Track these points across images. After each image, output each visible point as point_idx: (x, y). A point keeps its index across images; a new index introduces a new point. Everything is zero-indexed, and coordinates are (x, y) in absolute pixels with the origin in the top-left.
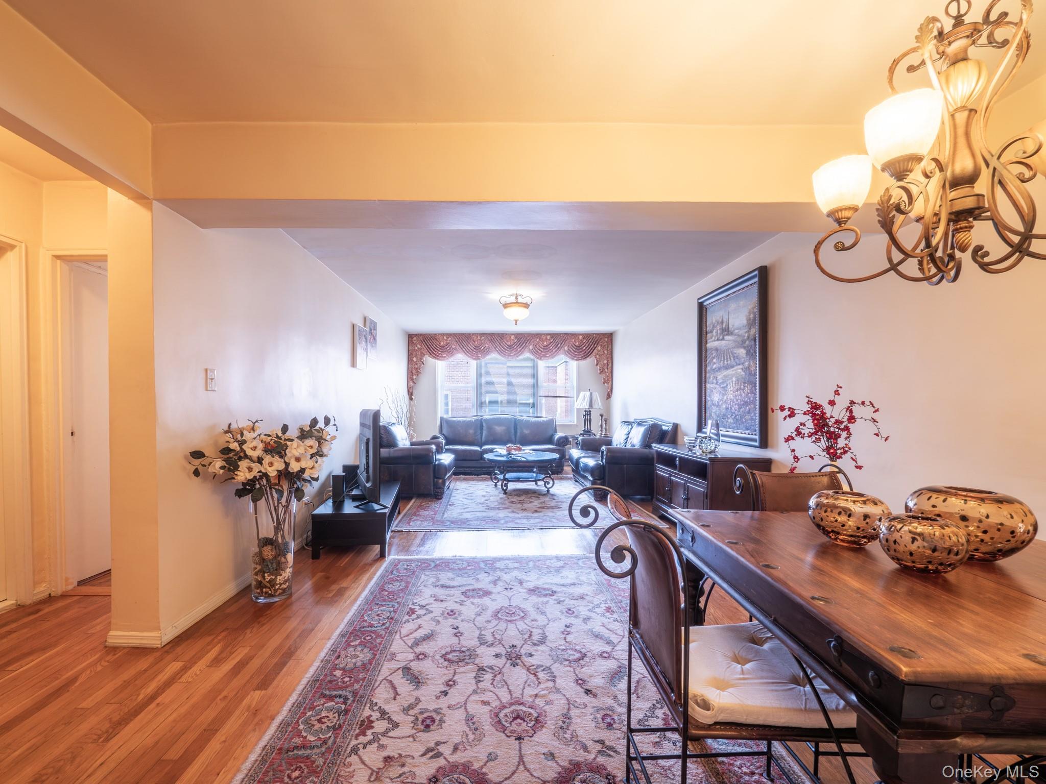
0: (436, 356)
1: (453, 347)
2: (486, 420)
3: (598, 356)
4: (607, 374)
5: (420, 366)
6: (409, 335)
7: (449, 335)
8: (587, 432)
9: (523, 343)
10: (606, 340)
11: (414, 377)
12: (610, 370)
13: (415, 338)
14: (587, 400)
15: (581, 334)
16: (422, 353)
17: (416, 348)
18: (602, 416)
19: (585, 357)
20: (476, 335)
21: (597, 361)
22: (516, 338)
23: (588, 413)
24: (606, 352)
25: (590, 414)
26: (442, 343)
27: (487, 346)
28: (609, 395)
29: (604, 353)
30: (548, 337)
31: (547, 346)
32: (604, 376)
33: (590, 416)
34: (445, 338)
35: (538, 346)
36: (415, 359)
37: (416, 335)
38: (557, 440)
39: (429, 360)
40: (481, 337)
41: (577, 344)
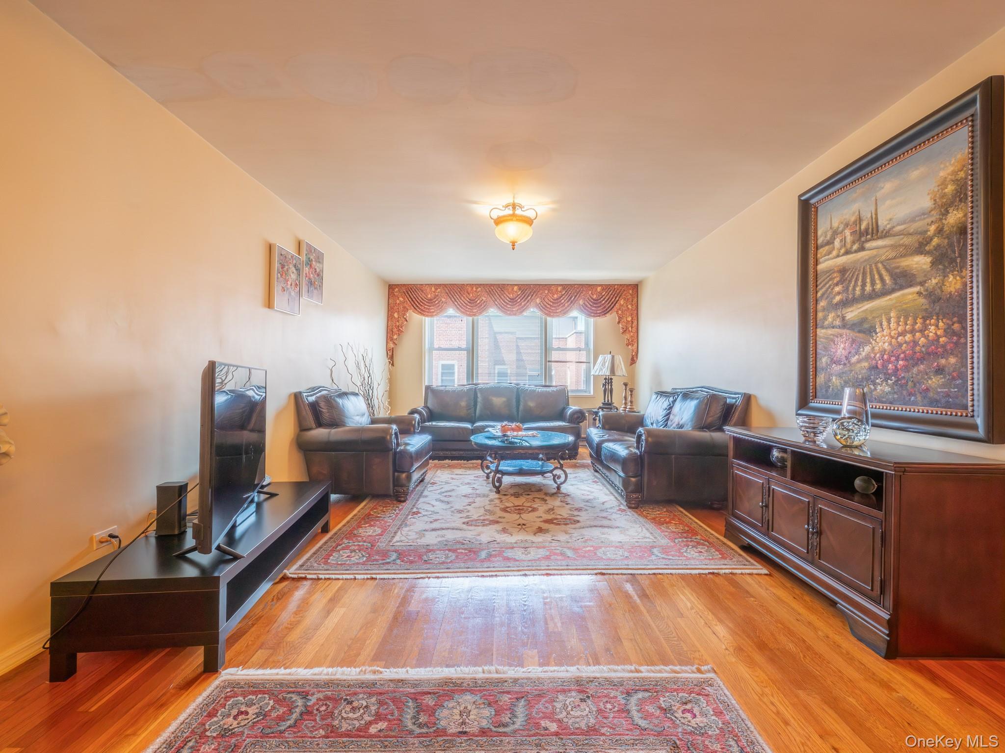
0: (422, 312)
1: (443, 299)
2: (481, 390)
3: (620, 312)
4: (632, 334)
5: (402, 323)
6: (389, 285)
7: (437, 286)
8: (608, 405)
9: (528, 297)
10: (631, 292)
11: (395, 337)
12: (634, 329)
13: (397, 289)
14: (608, 364)
15: (599, 285)
16: (404, 307)
17: (398, 302)
18: (626, 385)
19: (605, 313)
20: (472, 285)
21: (619, 318)
22: (520, 289)
23: (608, 381)
24: (630, 307)
25: (611, 382)
26: (429, 296)
27: (484, 299)
28: (633, 360)
29: (628, 308)
30: (560, 289)
31: (557, 299)
32: (627, 336)
33: (611, 386)
34: (433, 289)
35: (546, 300)
36: (396, 315)
37: (397, 286)
38: (570, 415)
39: (414, 317)
40: (477, 288)
41: (595, 297)
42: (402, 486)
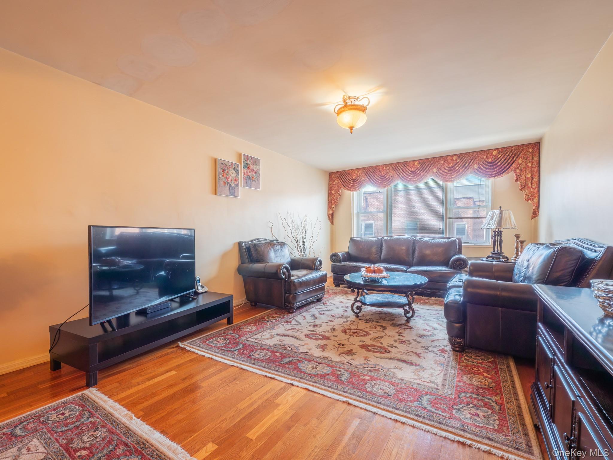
0: (349, 189)
1: (363, 178)
2: (385, 241)
3: (518, 171)
4: (532, 190)
5: (337, 197)
6: (329, 173)
7: (359, 169)
8: (497, 255)
9: (427, 167)
10: (531, 150)
11: (333, 206)
12: (534, 185)
13: (334, 175)
14: (496, 219)
15: (495, 150)
16: (338, 186)
17: (334, 183)
18: (518, 237)
19: (501, 172)
20: (382, 166)
21: (517, 176)
22: (419, 163)
23: (498, 233)
24: (529, 164)
25: (501, 235)
26: (354, 177)
27: (391, 174)
28: (535, 214)
29: (528, 166)
30: (455, 158)
31: (452, 167)
32: (527, 192)
33: (501, 238)
34: (356, 172)
35: (442, 168)
36: (333, 192)
37: (334, 173)
38: (452, 262)
39: (344, 192)
40: (386, 167)
41: (490, 160)
42: (290, 303)
